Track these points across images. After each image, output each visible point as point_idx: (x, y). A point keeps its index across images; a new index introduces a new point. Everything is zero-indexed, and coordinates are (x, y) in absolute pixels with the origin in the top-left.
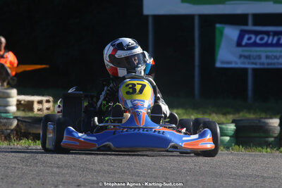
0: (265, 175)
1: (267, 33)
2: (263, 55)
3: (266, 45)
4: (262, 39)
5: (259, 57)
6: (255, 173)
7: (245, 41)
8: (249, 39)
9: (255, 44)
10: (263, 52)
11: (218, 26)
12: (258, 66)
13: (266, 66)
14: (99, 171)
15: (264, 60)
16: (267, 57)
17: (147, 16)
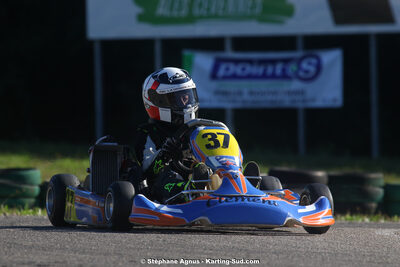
0: (250, 248)
1: (250, 62)
2: (246, 91)
3: (250, 77)
4: (243, 69)
5: (240, 93)
6: (236, 245)
7: (221, 72)
8: (227, 69)
9: (234, 77)
10: (245, 86)
11: (187, 53)
12: (239, 105)
13: (249, 105)
14: (31, 247)
15: (246, 97)
16: (251, 93)
17: (91, 43)
